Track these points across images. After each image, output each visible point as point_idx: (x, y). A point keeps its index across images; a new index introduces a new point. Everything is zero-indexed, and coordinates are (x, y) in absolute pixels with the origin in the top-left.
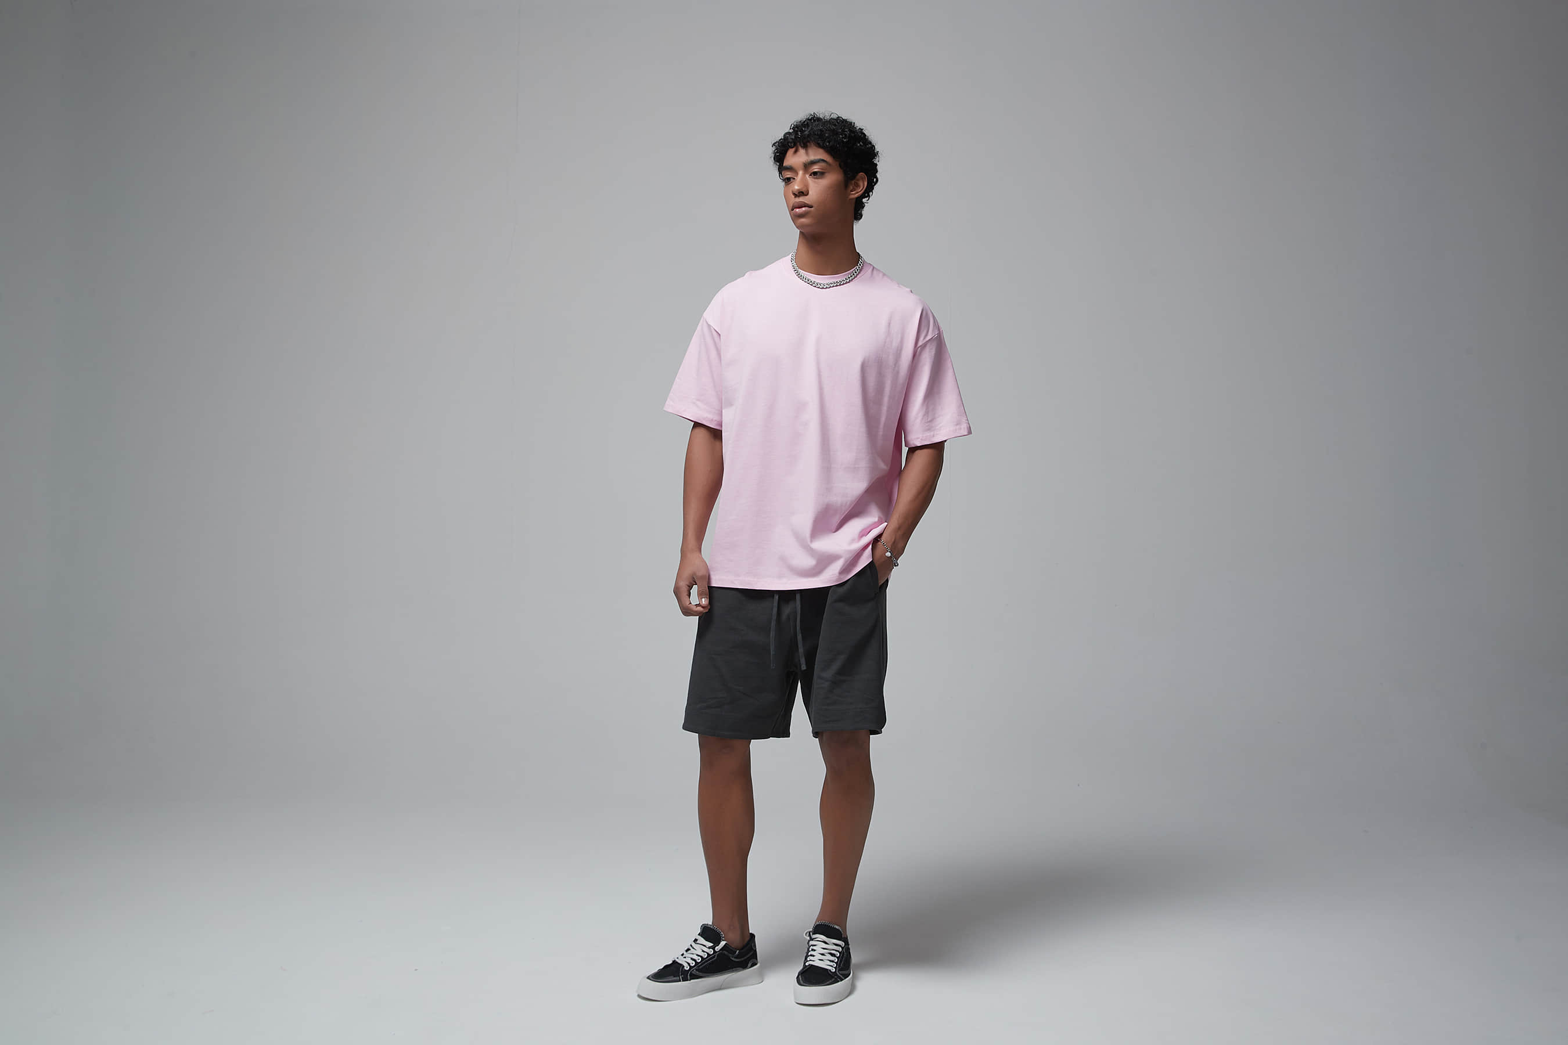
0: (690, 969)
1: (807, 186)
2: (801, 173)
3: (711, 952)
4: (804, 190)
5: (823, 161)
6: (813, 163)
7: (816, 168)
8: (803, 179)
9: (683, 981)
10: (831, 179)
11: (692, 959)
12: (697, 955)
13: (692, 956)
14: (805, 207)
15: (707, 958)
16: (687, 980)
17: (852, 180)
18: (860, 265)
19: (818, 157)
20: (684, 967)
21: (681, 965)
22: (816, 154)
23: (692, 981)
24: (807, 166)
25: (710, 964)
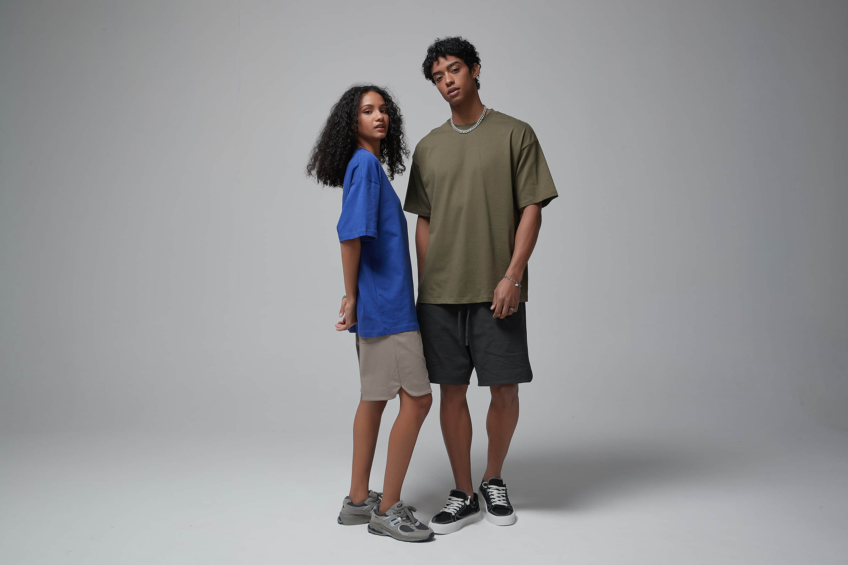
0: (455, 515)
1: (452, 78)
2: (446, 73)
3: (463, 504)
4: (452, 81)
5: (457, 62)
6: (452, 65)
7: (454, 68)
8: (449, 75)
9: (454, 522)
10: (464, 70)
11: (454, 509)
12: (456, 507)
13: (453, 508)
14: (456, 90)
15: (461, 507)
16: (455, 521)
17: (472, 68)
18: (485, 110)
19: (453, 61)
20: (452, 514)
21: (450, 513)
22: (452, 60)
23: (458, 521)
24: (448, 68)
25: (464, 511)
